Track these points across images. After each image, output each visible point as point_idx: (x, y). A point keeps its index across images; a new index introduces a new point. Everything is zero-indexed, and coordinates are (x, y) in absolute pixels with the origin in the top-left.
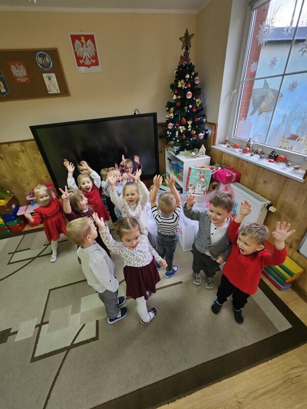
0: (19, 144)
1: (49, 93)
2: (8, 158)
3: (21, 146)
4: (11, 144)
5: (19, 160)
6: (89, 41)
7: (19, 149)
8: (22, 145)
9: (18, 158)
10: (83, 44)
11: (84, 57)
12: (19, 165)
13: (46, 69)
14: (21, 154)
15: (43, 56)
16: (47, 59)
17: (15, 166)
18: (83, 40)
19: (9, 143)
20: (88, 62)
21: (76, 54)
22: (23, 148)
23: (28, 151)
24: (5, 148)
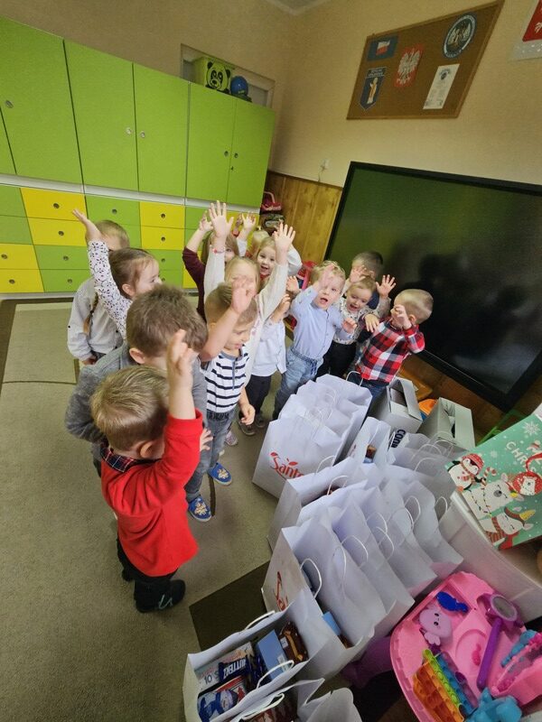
1: (425, 107)
13: (453, 54)
16: (466, 32)
24: (322, 192)
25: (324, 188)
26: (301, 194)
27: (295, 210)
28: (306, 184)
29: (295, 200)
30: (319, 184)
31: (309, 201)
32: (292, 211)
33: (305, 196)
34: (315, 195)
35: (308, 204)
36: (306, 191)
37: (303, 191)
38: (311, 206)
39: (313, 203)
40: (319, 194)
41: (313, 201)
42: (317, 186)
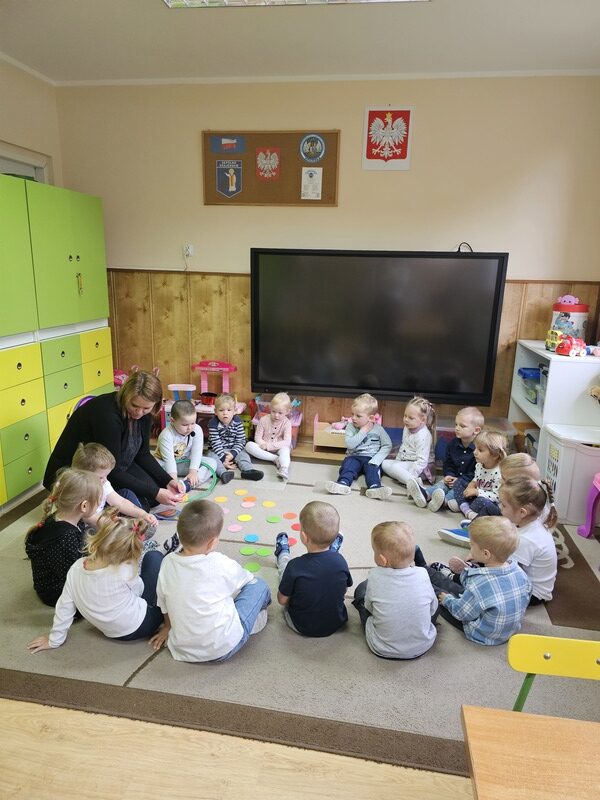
0: (221, 278)
1: (303, 198)
2: (192, 301)
3: (221, 283)
4: (207, 277)
5: (208, 308)
6: (400, 121)
7: (216, 288)
8: (223, 281)
9: (208, 303)
10: (386, 124)
11: (382, 144)
12: (204, 316)
13: (313, 160)
14: (216, 300)
15: (313, 141)
16: (318, 146)
17: (197, 318)
18: (389, 119)
19: (204, 274)
20: (386, 153)
21: (369, 139)
22: (223, 287)
23: (230, 294)
24: (195, 282)
25: (198, 277)
26: (157, 289)
27: (152, 308)
28: (162, 276)
29: (147, 298)
30: (187, 274)
31: (176, 295)
32: (145, 311)
33: (164, 290)
34: (184, 287)
35: (177, 298)
36: (164, 284)
37: (159, 285)
38: (182, 299)
39: (184, 296)
40: (192, 284)
41: (184, 294)
42: (183, 276)
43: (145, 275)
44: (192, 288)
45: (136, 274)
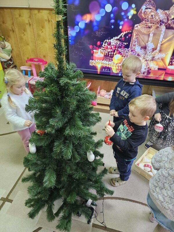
0: (47, 12)
2: (35, 26)
3: (49, 15)
4: (41, 11)
5: (43, 30)
7: (46, 18)
8: (49, 13)
9: (43, 27)
12: (42, 34)
14: (46, 24)
17: (39, 36)
19: (39, 9)
22: (50, 17)
24: (35, 14)
25: (36, 11)
26: (17, 18)
27: (16, 30)
28: (18, 11)
29: (13, 24)
30: (30, 9)
31: (27, 22)
32: (13, 31)
33: (20, 19)
34: (30, 17)
35: (27, 24)
36: (20, 16)
37: (18, 16)
38: (30, 25)
39: (31, 23)
40: (34, 16)
41: (30, 21)
42: (28, 11)
43: (9, 10)
44: (34, 18)
45: (5, 10)
